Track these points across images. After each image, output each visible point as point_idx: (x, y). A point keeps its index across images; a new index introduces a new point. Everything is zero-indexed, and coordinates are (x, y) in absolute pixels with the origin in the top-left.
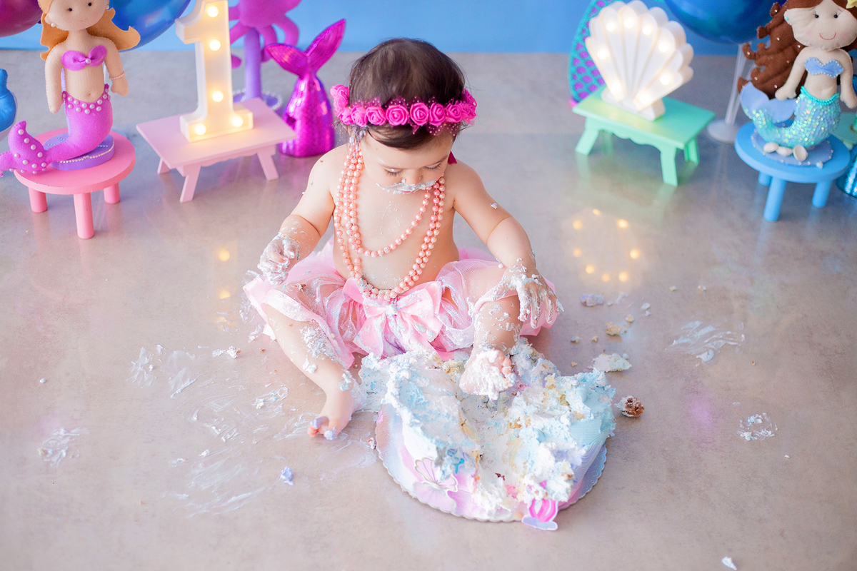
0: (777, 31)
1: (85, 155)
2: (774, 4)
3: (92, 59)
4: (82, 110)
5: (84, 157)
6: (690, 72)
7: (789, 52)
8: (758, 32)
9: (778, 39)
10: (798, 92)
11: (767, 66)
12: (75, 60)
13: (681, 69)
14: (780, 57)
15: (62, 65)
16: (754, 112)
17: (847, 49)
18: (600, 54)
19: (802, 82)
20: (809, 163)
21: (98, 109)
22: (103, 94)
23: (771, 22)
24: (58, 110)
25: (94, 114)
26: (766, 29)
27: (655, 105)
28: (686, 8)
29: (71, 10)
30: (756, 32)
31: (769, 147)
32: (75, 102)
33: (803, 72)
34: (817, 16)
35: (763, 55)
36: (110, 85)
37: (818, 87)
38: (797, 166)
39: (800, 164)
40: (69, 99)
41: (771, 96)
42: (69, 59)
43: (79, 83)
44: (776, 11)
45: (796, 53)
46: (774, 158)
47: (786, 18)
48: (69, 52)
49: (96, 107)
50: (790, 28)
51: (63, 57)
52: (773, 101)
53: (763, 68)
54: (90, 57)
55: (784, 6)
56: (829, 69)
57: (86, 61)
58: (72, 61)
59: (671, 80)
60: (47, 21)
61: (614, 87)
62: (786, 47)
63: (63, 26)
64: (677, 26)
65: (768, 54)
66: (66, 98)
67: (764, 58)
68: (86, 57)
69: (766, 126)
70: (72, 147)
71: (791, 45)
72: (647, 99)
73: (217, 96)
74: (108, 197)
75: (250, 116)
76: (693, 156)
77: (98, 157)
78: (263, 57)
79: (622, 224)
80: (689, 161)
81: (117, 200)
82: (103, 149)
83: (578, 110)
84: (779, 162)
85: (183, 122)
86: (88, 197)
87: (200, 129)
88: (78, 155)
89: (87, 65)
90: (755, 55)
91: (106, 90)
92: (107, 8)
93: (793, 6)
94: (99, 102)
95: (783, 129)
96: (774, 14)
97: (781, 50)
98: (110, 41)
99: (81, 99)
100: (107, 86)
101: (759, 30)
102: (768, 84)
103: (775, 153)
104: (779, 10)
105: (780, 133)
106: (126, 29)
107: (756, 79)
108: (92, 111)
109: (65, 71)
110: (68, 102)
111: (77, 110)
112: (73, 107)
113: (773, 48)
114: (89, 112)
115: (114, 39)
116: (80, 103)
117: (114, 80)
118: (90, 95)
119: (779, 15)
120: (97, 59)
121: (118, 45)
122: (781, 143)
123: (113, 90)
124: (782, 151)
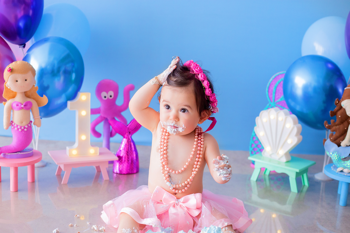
0: (339, 113)
1: (18, 152)
2: (336, 99)
3: (25, 106)
4: (18, 129)
5: (17, 153)
6: (301, 137)
7: (346, 123)
8: (330, 113)
9: (340, 116)
11: (336, 131)
12: (17, 105)
13: (296, 135)
15: (11, 108)
16: (331, 153)
18: (260, 132)
21: (25, 130)
22: (29, 124)
23: (336, 108)
24: (7, 128)
25: (23, 132)
26: (334, 112)
27: (286, 154)
28: (298, 108)
29: (17, 81)
30: (329, 113)
31: (340, 169)
32: (15, 125)
35: (334, 126)
36: (33, 121)
40: (13, 124)
41: (339, 145)
42: (15, 105)
43: (17, 116)
44: (337, 102)
45: (349, 123)
46: (341, 173)
47: (342, 105)
48: (15, 102)
49: (24, 129)
50: (345, 110)
51: (12, 104)
52: (340, 147)
53: (334, 133)
54: (24, 104)
55: (341, 100)
57: (22, 106)
58: (16, 106)
59: (292, 141)
60: (6, 86)
61: (268, 149)
62: (344, 121)
63: (13, 89)
64: (294, 116)
65: (336, 125)
66: (12, 124)
67: (334, 128)
68: (22, 104)
69: (337, 160)
70: (12, 147)
71: (346, 120)
72: (282, 152)
73: (84, 137)
74: (29, 179)
75: (98, 149)
76: (306, 183)
77: (24, 154)
78: (111, 135)
79: (274, 216)
80: (304, 185)
81: (33, 181)
82: (27, 152)
83: (251, 158)
84: (344, 175)
85: (68, 148)
86: (16, 169)
87: (75, 152)
88: (15, 152)
89: (22, 108)
90: (330, 126)
91: (31, 123)
92: (34, 85)
93: (345, 99)
94: (26, 127)
95: (346, 161)
96: (336, 104)
97: (342, 122)
98: (35, 101)
99: (18, 124)
100: (31, 122)
101: (331, 112)
102: (337, 141)
103: (342, 171)
104: (339, 102)
105: (344, 163)
106: (42, 96)
107: (332, 138)
108: (22, 130)
109: (13, 111)
110: (12, 125)
111: (16, 129)
112: (14, 128)
113: (338, 121)
114: (21, 130)
115: (37, 101)
116: (17, 126)
117: (35, 119)
118: (22, 123)
119: (339, 104)
120: (27, 106)
121: (39, 104)
122: (345, 168)
123: (34, 124)
124: (346, 170)
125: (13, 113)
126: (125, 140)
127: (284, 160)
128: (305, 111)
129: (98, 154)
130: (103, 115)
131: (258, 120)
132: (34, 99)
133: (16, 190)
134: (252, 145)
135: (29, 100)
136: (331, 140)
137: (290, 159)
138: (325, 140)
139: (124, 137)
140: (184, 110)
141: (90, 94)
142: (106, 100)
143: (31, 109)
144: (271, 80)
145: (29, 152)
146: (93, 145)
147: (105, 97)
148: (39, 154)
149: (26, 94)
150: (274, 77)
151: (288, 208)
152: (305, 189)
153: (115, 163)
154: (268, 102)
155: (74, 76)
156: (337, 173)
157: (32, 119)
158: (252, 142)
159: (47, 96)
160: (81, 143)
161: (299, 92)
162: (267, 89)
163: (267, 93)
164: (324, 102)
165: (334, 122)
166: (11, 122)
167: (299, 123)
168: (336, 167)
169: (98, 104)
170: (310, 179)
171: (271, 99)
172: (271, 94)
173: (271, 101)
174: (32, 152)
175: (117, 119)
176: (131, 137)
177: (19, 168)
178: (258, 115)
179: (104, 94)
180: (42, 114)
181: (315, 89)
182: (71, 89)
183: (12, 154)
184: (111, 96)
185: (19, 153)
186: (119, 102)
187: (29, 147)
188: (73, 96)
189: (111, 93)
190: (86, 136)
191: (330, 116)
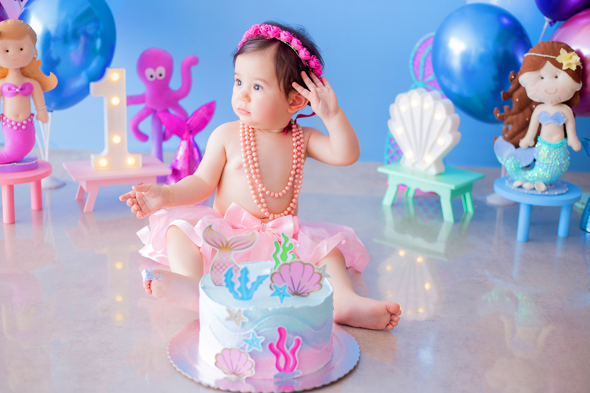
0: (516, 94)
1: (14, 162)
3: (21, 89)
4: (12, 126)
5: (12, 164)
6: (459, 134)
7: (527, 111)
9: (517, 100)
10: (536, 141)
11: (513, 124)
12: (9, 89)
13: (452, 131)
14: (521, 116)
16: (505, 159)
17: (567, 103)
18: (397, 130)
19: (538, 133)
20: (547, 193)
21: (23, 127)
22: (28, 118)
23: (511, 87)
25: (20, 131)
26: (508, 93)
27: (436, 162)
28: (455, 89)
29: (8, 51)
31: (517, 184)
32: (7, 120)
33: (538, 125)
34: (542, 78)
35: (509, 115)
36: (36, 114)
37: (550, 135)
38: (538, 195)
39: (540, 193)
40: (4, 118)
41: (517, 146)
42: (5, 89)
43: (10, 106)
44: (513, 77)
45: (532, 111)
46: (520, 190)
47: (520, 82)
48: (6, 84)
49: (22, 126)
50: (524, 89)
51: (2, 87)
52: (518, 149)
53: (510, 127)
54: (20, 88)
55: (519, 73)
56: (556, 118)
57: (17, 90)
58: (7, 90)
59: (445, 141)
61: (409, 155)
62: (525, 108)
63: (2, 63)
64: (448, 101)
65: (513, 114)
66: (2, 118)
67: (509, 119)
68: (17, 88)
69: (514, 170)
70: (4, 154)
71: (528, 106)
72: (430, 159)
73: (117, 139)
74: (34, 206)
75: (140, 157)
76: (469, 208)
77: (23, 165)
78: (164, 137)
79: (420, 260)
80: (467, 212)
81: (40, 208)
82: (28, 162)
83: (381, 170)
84: (524, 193)
85: (92, 156)
86: (11, 189)
87: (103, 163)
88: (8, 162)
89: (17, 93)
90: (503, 116)
91: (32, 117)
92: (35, 56)
93: (525, 72)
94: (25, 122)
95: (528, 171)
96: (512, 80)
97: (521, 109)
98: (37, 82)
99: (12, 119)
100: (33, 115)
101: (503, 94)
102: (515, 139)
103: (520, 187)
104: (515, 77)
105: (525, 174)
106: (48, 74)
107: (506, 136)
108: (19, 128)
109: (3, 99)
110: (3, 121)
111: (8, 126)
112: (6, 124)
113: (515, 108)
114: (17, 128)
115: (41, 83)
116: (11, 121)
117: (38, 111)
118: (18, 116)
119: (515, 80)
120: (25, 91)
121: (43, 87)
122: (527, 181)
123: (37, 118)
124: (526, 185)
125: (4, 101)
126: (184, 144)
127: (433, 171)
128: (466, 93)
129: (141, 165)
130: (149, 106)
131: (394, 110)
132: (35, 79)
133: (13, 221)
134: (389, 151)
135: (27, 80)
136: (505, 139)
137: (443, 169)
138: (496, 138)
139: (182, 139)
140: (257, 87)
141: (124, 71)
142: (153, 82)
143: (31, 95)
144: (418, 45)
145: (30, 162)
146: (133, 152)
147: (152, 76)
148: (47, 165)
149: (23, 72)
150: (421, 41)
151: (440, 246)
152: (468, 218)
153: (169, 180)
154: (413, 82)
155: (98, 43)
156: (513, 190)
157: (33, 111)
158: (388, 146)
159: (55, 74)
160: (113, 147)
161: (456, 63)
162: (411, 61)
163: (411, 67)
164: (495, 78)
165: (510, 109)
166: (2, 116)
167: (456, 112)
168: (512, 181)
169: (141, 89)
170: (475, 202)
171: (417, 76)
172: (418, 69)
173: (418, 80)
174: (36, 163)
175: (172, 112)
176: (193, 139)
177: (15, 186)
178: (393, 101)
179: (149, 72)
180: (53, 105)
181: (482, 58)
182: (95, 64)
183: (5, 165)
184: (161, 75)
185: (15, 164)
186: (175, 84)
187: (31, 154)
188: (100, 75)
189: (161, 70)
190: (119, 138)
191: (502, 99)
